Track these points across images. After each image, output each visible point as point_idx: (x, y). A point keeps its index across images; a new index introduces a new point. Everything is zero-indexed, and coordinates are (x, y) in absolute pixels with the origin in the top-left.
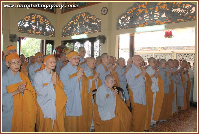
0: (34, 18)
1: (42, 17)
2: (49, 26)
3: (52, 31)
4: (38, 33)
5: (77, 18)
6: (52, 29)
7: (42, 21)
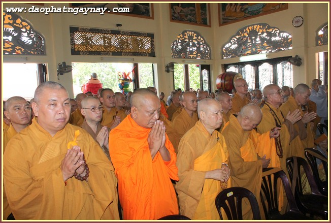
0: (187, 37)
1: (195, 35)
2: (204, 46)
3: (208, 52)
4: (193, 57)
5: (246, 31)
6: (207, 49)
7: (195, 39)
